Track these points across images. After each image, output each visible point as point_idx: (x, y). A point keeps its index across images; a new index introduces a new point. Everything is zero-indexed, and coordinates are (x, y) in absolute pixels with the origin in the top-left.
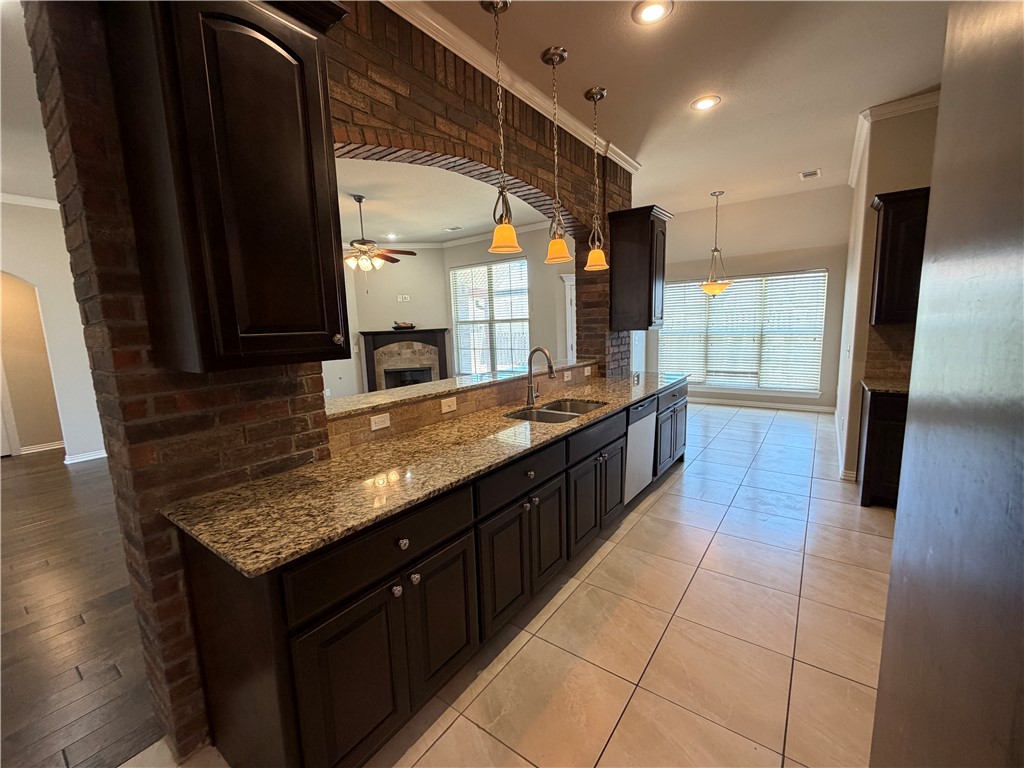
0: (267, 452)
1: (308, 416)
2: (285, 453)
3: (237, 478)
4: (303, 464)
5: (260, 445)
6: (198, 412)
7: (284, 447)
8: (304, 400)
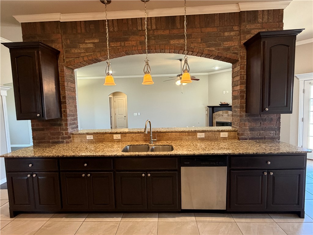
0: (55, 138)
1: (64, 132)
2: (58, 139)
3: (49, 142)
4: (62, 143)
5: (53, 136)
6: (42, 127)
7: (58, 138)
8: (63, 128)
